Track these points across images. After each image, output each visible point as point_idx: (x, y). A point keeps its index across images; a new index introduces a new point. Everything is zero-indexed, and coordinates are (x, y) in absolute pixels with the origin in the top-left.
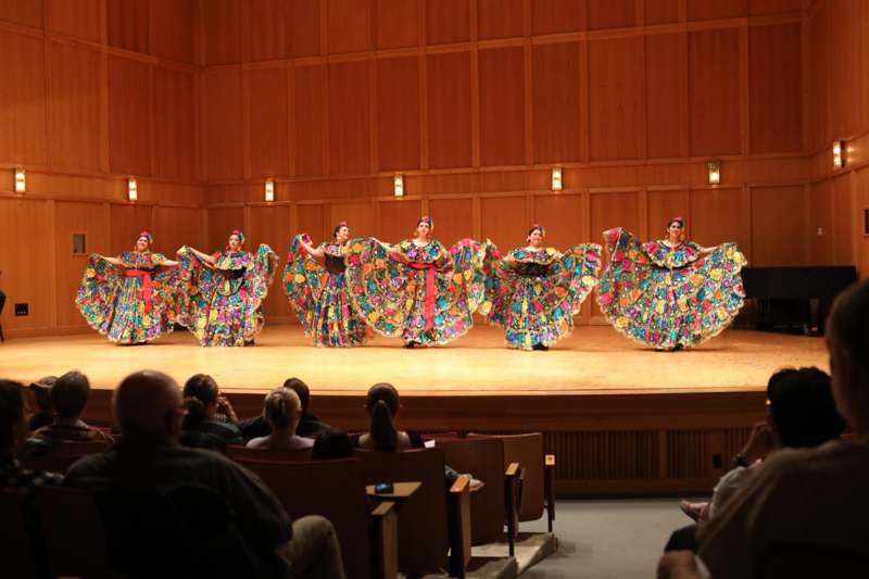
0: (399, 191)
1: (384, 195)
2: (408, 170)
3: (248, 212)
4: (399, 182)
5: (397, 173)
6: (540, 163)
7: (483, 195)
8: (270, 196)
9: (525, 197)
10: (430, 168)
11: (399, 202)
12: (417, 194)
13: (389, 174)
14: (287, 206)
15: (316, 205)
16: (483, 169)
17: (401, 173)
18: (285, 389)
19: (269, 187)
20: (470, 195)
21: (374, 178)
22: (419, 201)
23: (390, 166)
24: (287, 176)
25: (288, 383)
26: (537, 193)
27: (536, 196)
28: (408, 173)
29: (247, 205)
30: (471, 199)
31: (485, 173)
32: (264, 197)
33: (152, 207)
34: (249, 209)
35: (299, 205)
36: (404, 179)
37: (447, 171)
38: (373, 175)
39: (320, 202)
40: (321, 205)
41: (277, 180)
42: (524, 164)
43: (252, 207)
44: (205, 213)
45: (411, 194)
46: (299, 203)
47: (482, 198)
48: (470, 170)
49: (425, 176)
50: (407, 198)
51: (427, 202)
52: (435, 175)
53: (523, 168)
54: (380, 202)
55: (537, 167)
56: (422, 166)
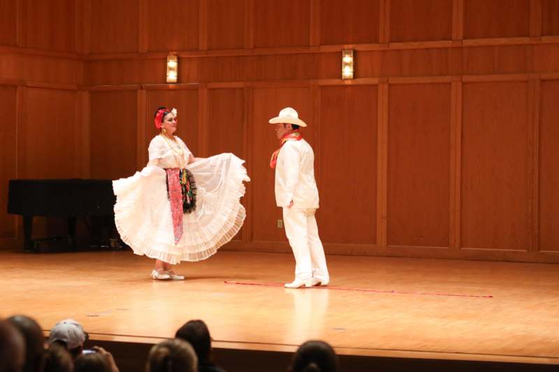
0: (348, 72)
1: (328, 77)
2: (359, 42)
3: (142, 97)
4: (348, 59)
5: (346, 47)
6: (549, 34)
7: (466, 78)
8: (172, 76)
9: (527, 82)
10: (391, 41)
11: (347, 86)
12: (373, 77)
13: (336, 48)
14: (196, 89)
15: (234, 89)
16: (467, 42)
17: (351, 46)
18: (178, 342)
19: (172, 64)
20: (447, 79)
21: (314, 54)
22: (377, 85)
23: (337, 37)
24: (197, 50)
25: (181, 334)
26: (544, 76)
27: (543, 81)
28: (360, 48)
29: (141, 89)
30: (450, 84)
31: (470, 47)
32: (165, 76)
33: (16, 87)
34: (144, 92)
35: (211, 90)
36: (356, 55)
37: (415, 45)
38: (313, 50)
39: (240, 85)
40: (242, 89)
41: (182, 55)
42: (528, 36)
43: (149, 90)
44: (86, 96)
45: (366, 76)
46: (211, 85)
47: (464, 83)
48: (448, 43)
49: (384, 51)
50: (360, 81)
51: (386, 86)
52: (398, 50)
53: (526, 40)
54: (322, 87)
55: (545, 39)
56: (381, 40)
